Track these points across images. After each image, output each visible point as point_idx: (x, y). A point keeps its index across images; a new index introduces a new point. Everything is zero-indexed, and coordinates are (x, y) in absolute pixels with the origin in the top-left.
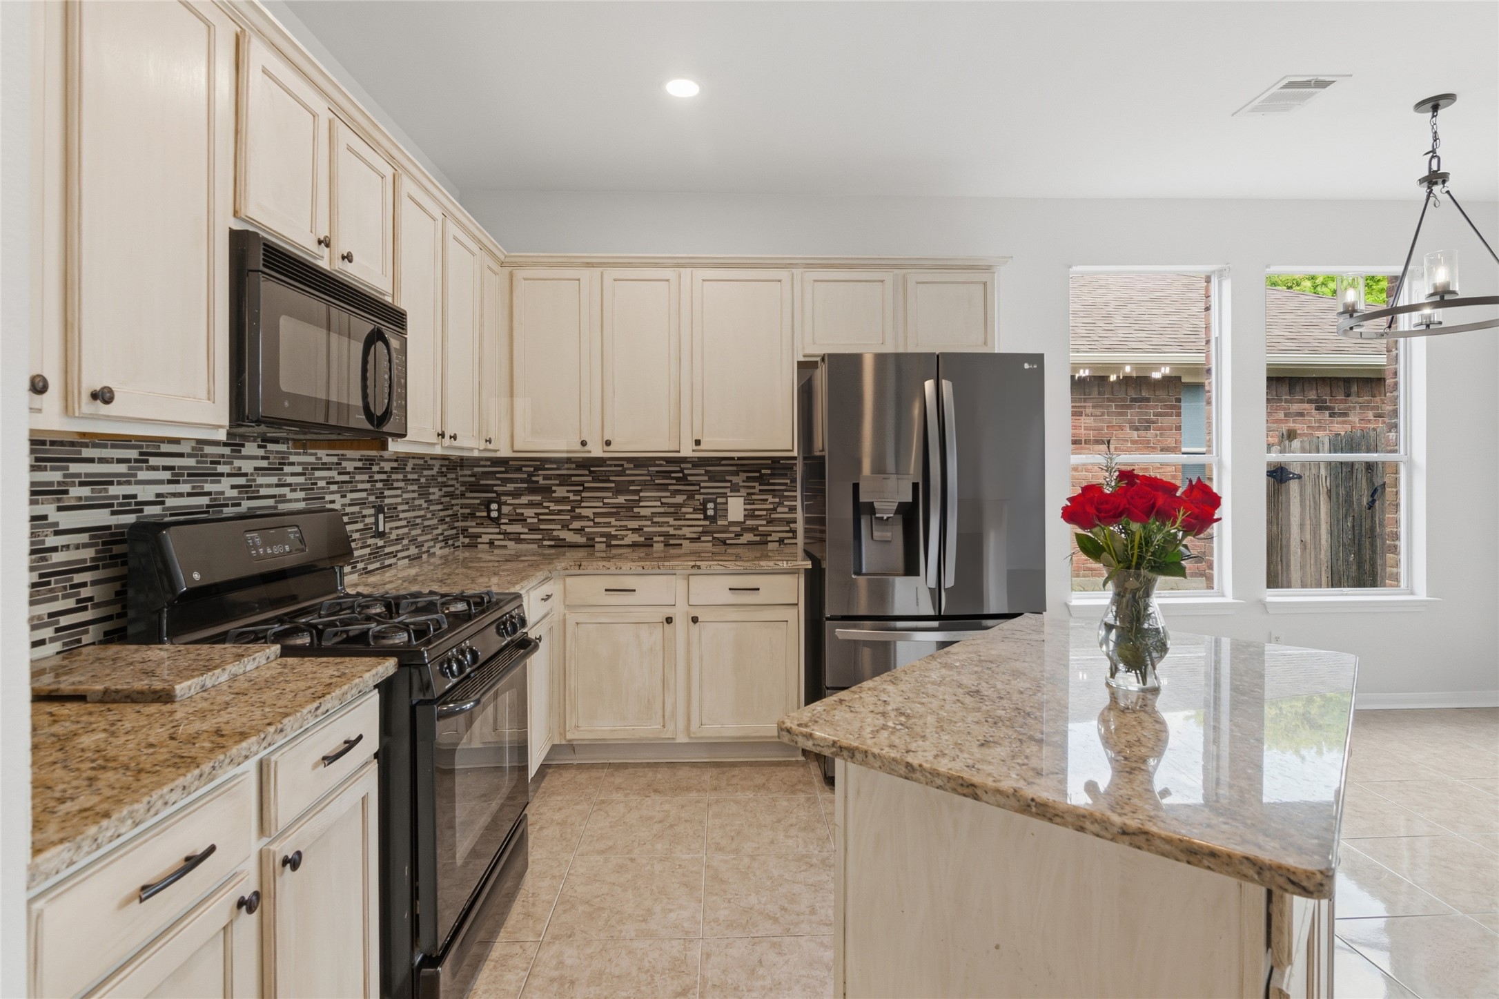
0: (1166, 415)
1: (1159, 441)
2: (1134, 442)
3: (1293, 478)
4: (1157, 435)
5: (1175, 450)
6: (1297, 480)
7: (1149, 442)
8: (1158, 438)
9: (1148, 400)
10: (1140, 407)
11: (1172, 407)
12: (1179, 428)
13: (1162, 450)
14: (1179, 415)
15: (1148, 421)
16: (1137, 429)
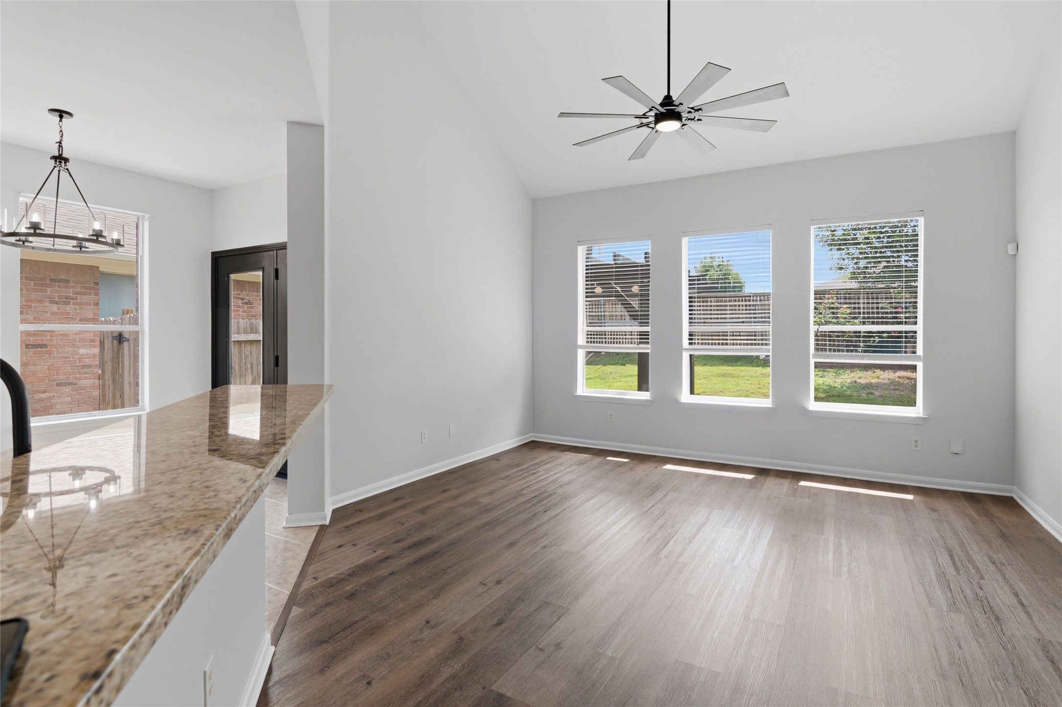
0: (85, 294)
1: (78, 313)
2: (53, 313)
3: (125, 341)
4: (76, 309)
5: (95, 320)
6: (127, 342)
7: (68, 314)
8: (77, 311)
9: (67, 281)
10: (59, 286)
11: (90, 288)
12: (97, 304)
13: (80, 320)
14: (97, 294)
15: (67, 298)
16: (56, 303)
